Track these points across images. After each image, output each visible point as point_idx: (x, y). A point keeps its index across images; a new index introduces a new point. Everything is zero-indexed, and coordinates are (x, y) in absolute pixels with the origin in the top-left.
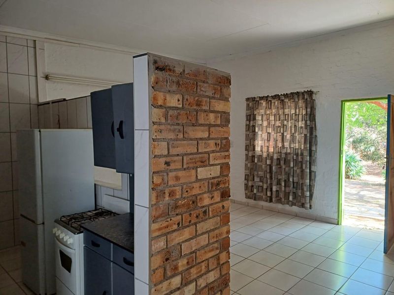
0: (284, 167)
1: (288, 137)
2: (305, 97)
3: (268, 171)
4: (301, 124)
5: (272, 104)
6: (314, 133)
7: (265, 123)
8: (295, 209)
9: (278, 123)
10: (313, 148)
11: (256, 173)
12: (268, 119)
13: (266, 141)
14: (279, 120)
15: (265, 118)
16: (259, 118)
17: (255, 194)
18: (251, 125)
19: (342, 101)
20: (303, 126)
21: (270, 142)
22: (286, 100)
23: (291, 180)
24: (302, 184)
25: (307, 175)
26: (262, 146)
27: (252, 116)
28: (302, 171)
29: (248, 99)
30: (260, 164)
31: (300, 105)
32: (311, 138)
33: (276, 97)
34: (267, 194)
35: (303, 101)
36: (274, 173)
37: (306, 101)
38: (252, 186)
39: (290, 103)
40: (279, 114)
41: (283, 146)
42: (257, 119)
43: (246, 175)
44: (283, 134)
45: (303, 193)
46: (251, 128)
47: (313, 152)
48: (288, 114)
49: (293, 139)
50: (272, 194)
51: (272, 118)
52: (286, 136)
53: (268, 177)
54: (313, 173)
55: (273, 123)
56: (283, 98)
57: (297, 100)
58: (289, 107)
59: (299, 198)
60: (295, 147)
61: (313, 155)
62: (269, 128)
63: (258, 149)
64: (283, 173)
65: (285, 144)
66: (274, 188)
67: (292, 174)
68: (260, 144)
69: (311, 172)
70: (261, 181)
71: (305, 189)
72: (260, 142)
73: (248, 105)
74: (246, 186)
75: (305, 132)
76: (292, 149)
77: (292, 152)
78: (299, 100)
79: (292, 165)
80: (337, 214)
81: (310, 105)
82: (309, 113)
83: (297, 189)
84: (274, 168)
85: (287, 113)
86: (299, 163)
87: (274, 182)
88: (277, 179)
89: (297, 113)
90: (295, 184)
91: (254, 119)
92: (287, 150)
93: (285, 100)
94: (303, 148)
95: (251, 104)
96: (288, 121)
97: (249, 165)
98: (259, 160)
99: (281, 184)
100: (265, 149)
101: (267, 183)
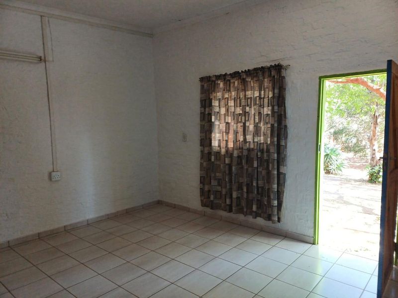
0: (245, 167)
1: (251, 127)
2: (272, 73)
3: (227, 172)
4: (267, 110)
5: (232, 85)
6: (283, 122)
7: (223, 111)
8: (260, 221)
9: (239, 110)
10: (283, 143)
11: (213, 175)
12: (226, 105)
13: (224, 133)
14: (240, 106)
15: (223, 103)
16: (215, 103)
17: (212, 201)
18: (207, 113)
19: (320, 78)
20: (269, 113)
21: (229, 134)
22: (249, 79)
23: (255, 184)
24: (269, 189)
25: (274, 178)
26: (219, 140)
27: (207, 101)
28: (269, 173)
29: (202, 79)
30: (218, 163)
31: (266, 84)
32: (280, 129)
33: (236, 75)
34: (226, 202)
35: (270, 79)
36: (233, 175)
37: (273, 80)
38: (209, 191)
39: (253, 82)
40: (240, 97)
41: (245, 139)
42: (213, 104)
43: (201, 177)
44: (244, 124)
45: (269, 201)
46: (206, 117)
47: (282, 147)
48: (251, 98)
49: (257, 132)
50: (232, 202)
51: (231, 103)
52: (248, 127)
53: (227, 180)
54: (282, 176)
55: (232, 109)
56: (245, 77)
57: (261, 78)
58: (253, 89)
59: (265, 207)
60: (260, 141)
61: (281, 151)
62: (228, 116)
63: (215, 143)
64: (245, 175)
65: (248, 137)
66: (235, 195)
67: (256, 176)
68: (217, 139)
69: (279, 174)
70: (219, 185)
71: (272, 197)
72: (218, 135)
73: (202, 87)
74: (202, 191)
75: (272, 121)
76: (256, 144)
77: (256, 148)
78: (264, 78)
79: (255, 165)
80: (313, 230)
81: (278, 85)
82: (276, 95)
83: (262, 196)
84: (234, 168)
85: (249, 96)
86: (265, 162)
87: (234, 187)
88: (238, 182)
89: (262, 96)
90: (260, 190)
91: (210, 105)
92: (249, 145)
93: (247, 80)
94: (269, 142)
95: (205, 85)
96: (251, 107)
97: (205, 164)
98: (216, 159)
99: (242, 189)
100: (223, 144)
101: (226, 187)
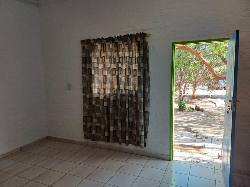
0: (120, 108)
1: (123, 79)
2: (138, 39)
3: (105, 112)
4: (135, 66)
5: (107, 47)
6: (147, 75)
7: (101, 66)
8: (131, 147)
9: (113, 66)
10: (147, 90)
11: (94, 115)
12: (103, 62)
13: (102, 84)
14: (114, 63)
15: (100, 60)
16: (94, 61)
17: (94, 135)
18: (87, 67)
19: (173, 44)
20: (136, 68)
21: (106, 84)
22: (120, 43)
23: (127, 120)
24: (137, 123)
25: (141, 116)
26: (98, 88)
27: (87, 58)
28: (137, 112)
29: (83, 42)
30: (97, 105)
31: (133, 48)
32: (144, 81)
33: (110, 39)
34: (105, 135)
35: (136, 44)
36: (111, 114)
37: (139, 44)
38: (91, 127)
39: (124, 45)
40: (114, 57)
41: (119, 88)
42: (92, 61)
43: (84, 117)
44: (118, 76)
45: (138, 132)
46: (87, 70)
47: (146, 93)
48: (122, 57)
49: (128, 82)
50: (109, 134)
51: (107, 61)
52: (121, 78)
53: (105, 118)
54: (147, 114)
55: (108, 65)
56: (117, 41)
57: (130, 43)
58: (124, 51)
59: (135, 137)
60: (130, 89)
61: (146, 96)
62: (105, 70)
63: (95, 91)
64: (119, 114)
65: (121, 86)
66: (112, 129)
67: (128, 115)
68: (96, 87)
69: (145, 112)
70: (99, 122)
71: (140, 129)
72: (97, 85)
73: (83, 47)
74: (85, 127)
75: (138, 74)
76: (127, 91)
77: (127, 94)
78: (132, 43)
79: (127, 107)
80: (169, 151)
81: (143, 49)
82: (142, 55)
83: (132, 129)
84: (110, 109)
85: (121, 56)
86: (134, 105)
87: (112, 122)
88: (114, 119)
89: (131, 56)
90: (130, 124)
91: (90, 62)
92: (122, 92)
93: (119, 43)
94: (137, 90)
95: (86, 47)
96: (122, 64)
97: (87, 107)
98: (96, 103)
99: (117, 125)
100: (102, 92)
101: (104, 124)
